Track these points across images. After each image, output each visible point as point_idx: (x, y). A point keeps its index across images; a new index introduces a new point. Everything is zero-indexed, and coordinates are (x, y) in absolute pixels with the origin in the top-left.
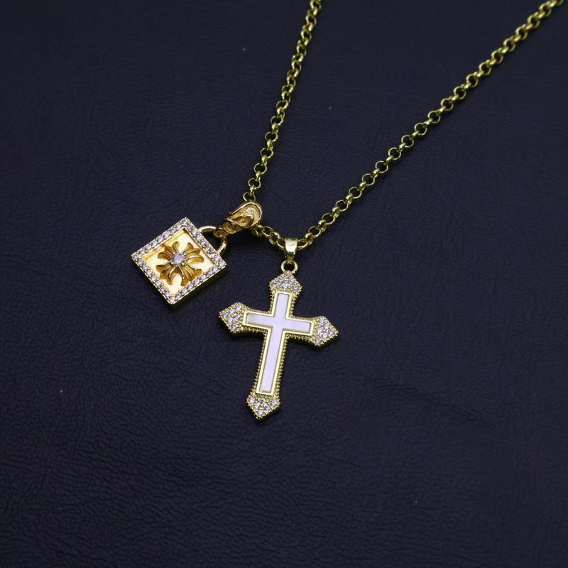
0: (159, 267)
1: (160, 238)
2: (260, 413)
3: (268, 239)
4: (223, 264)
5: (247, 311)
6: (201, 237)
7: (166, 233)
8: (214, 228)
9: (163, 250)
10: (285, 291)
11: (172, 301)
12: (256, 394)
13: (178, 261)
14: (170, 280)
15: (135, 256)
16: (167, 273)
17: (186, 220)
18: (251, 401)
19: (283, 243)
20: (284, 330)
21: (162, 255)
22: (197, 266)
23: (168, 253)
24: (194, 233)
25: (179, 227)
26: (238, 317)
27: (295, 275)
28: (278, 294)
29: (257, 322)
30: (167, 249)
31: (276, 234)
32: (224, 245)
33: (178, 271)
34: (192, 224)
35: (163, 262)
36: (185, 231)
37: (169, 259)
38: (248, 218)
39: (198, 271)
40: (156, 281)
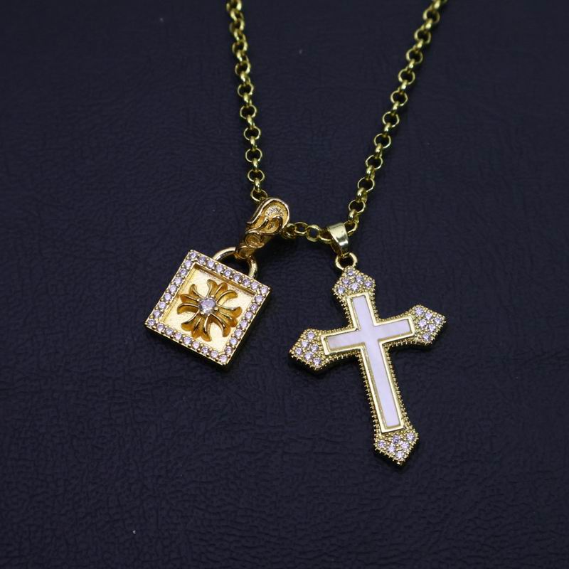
0: (185, 325)
1: (171, 288)
2: (400, 457)
3: (305, 236)
4: (265, 290)
5: (322, 335)
6: (221, 268)
7: (176, 280)
8: (233, 249)
9: (179, 302)
10: (356, 292)
11: (224, 361)
12: (383, 434)
13: (207, 309)
14: (206, 334)
15: (150, 323)
16: (201, 328)
17: (193, 254)
18: (380, 446)
19: (329, 236)
20: (379, 340)
21: (181, 309)
22: (232, 304)
23: (190, 302)
24: (211, 266)
25: (188, 265)
26: (315, 348)
27: (357, 268)
28: (352, 300)
29: (342, 345)
30: (185, 298)
31: (314, 227)
32: (254, 267)
33: (213, 319)
34: (203, 256)
35: (188, 316)
36: (197, 267)
37: (194, 310)
38: (274, 219)
39: (238, 310)
40: (192, 343)
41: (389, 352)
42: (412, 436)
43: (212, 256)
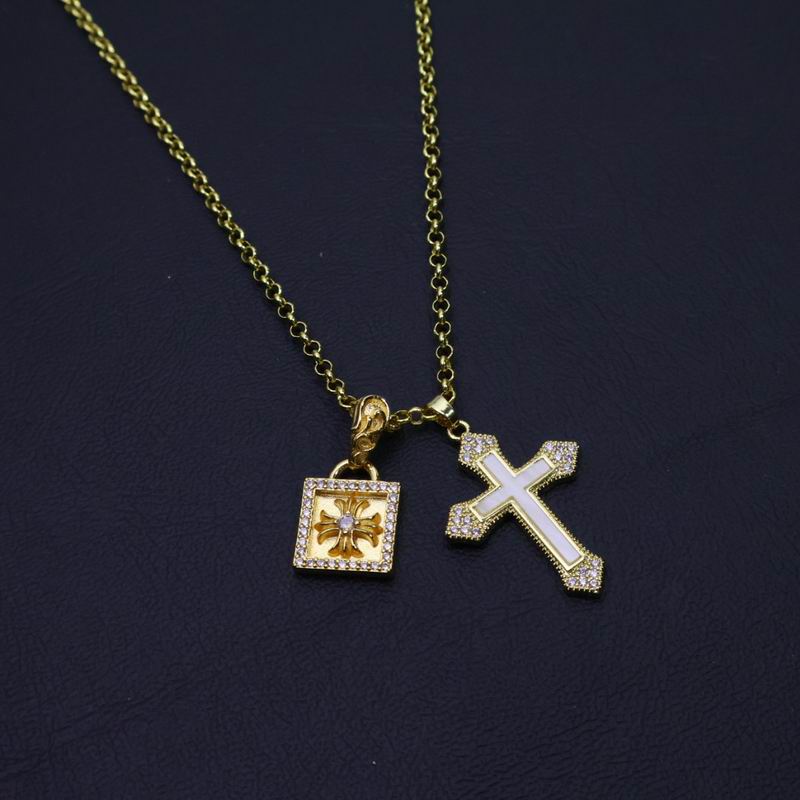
0: (332, 551)
1: (304, 522)
2: (595, 587)
3: (409, 423)
4: (394, 488)
5: (470, 506)
6: (342, 483)
7: (305, 512)
8: (346, 462)
9: (316, 533)
10: (481, 453)
11: (387, 568)
12: (569, 571)
13: (347, 527)
14: (357, 552)
15: (298, 562)
16: (349, 547)
17: (310, 481)
18: (571, 583)
19: (432, 412)
20: (525, 488)
21: (321, 539)
22: (369, 513)
23: (328, 528)
24: (332, 485)
25: (310, 494)
26: (468, 520)
27: (472, 431)
28: (482, 462)
30: (320, 527)
31: (415, 409)
32: (374, 471)
33: (357, 535)
34: (320, 479)
35: (332, 543)
36: (319, 493)
37: (334, 534)
38: (377, 416)
39: (376, 517)
40: (348, 564)
41: (539, 495)
42: (597, 563)
43: (328, 477)
